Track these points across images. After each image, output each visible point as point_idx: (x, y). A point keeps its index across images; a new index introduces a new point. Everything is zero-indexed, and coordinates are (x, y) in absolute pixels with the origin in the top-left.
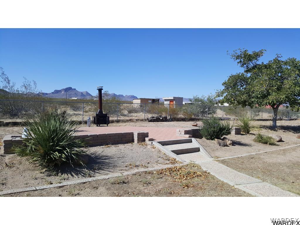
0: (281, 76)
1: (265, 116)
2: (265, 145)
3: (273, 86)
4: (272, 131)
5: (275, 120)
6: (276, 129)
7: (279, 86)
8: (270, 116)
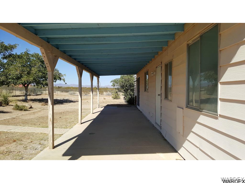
0: (30, 64)
1: (18, 93)
2: (21, 111)
3: (24, 71)
4: (25, 103)
5: (26, 95)
6: (27, 101)
7: (28, 71)
8: (22, 93)
